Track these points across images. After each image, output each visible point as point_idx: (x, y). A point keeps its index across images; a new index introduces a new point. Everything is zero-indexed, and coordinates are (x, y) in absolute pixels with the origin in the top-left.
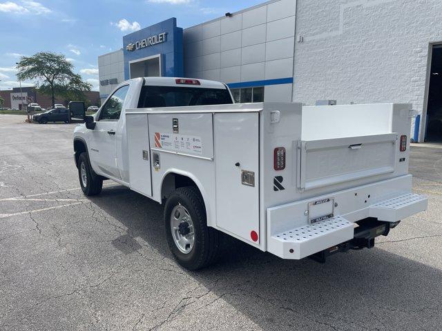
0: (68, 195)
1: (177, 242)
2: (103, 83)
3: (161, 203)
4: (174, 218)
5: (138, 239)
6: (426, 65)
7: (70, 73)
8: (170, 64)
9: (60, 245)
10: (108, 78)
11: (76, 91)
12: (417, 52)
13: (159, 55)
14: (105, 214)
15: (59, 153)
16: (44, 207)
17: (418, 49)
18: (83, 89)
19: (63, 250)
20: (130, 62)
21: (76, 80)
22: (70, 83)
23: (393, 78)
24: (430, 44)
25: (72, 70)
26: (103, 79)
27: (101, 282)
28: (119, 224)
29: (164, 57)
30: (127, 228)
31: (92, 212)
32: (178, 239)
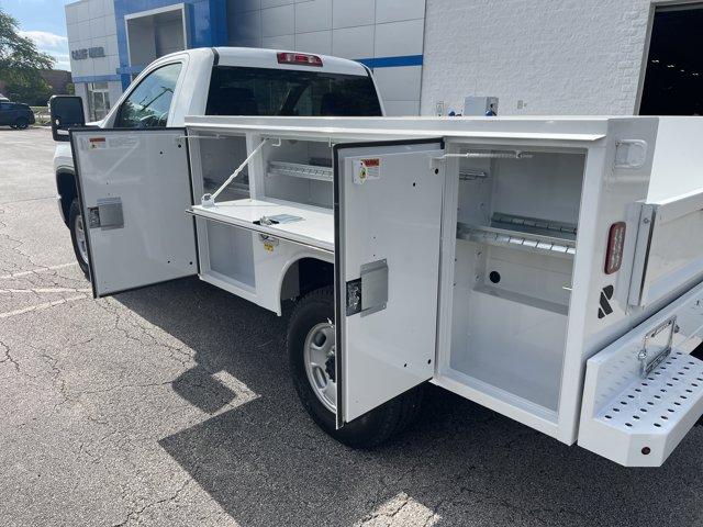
0: (53, 279)
1: (319, 392)
2: (77, 55)
3: (279, 315)
4: (311, 346)
5: (223, 376)
6: (643, 40)
7: (12, 36)
8: (203, 23)
9: (69, 399)
10: (87, 46)
11: (26, 70)
12: (630, 18)
13: (181, 6)
14: (142, 320)
15: (13, 188)
16: (12, 308)
17: (633, 12)
18: (38, 66)
19: (78, 409)
20: (128, 17)
21: (25, 48)
22: (15, 55)
23: (590, 61)
24: (652, 4)
25: (15, 29)
26: (77, 48)
27: (179, 486)
28: (176, 343)
29: (190, 9)
30: (193, 352)
31: (114, 317)
32: (320, 386)
